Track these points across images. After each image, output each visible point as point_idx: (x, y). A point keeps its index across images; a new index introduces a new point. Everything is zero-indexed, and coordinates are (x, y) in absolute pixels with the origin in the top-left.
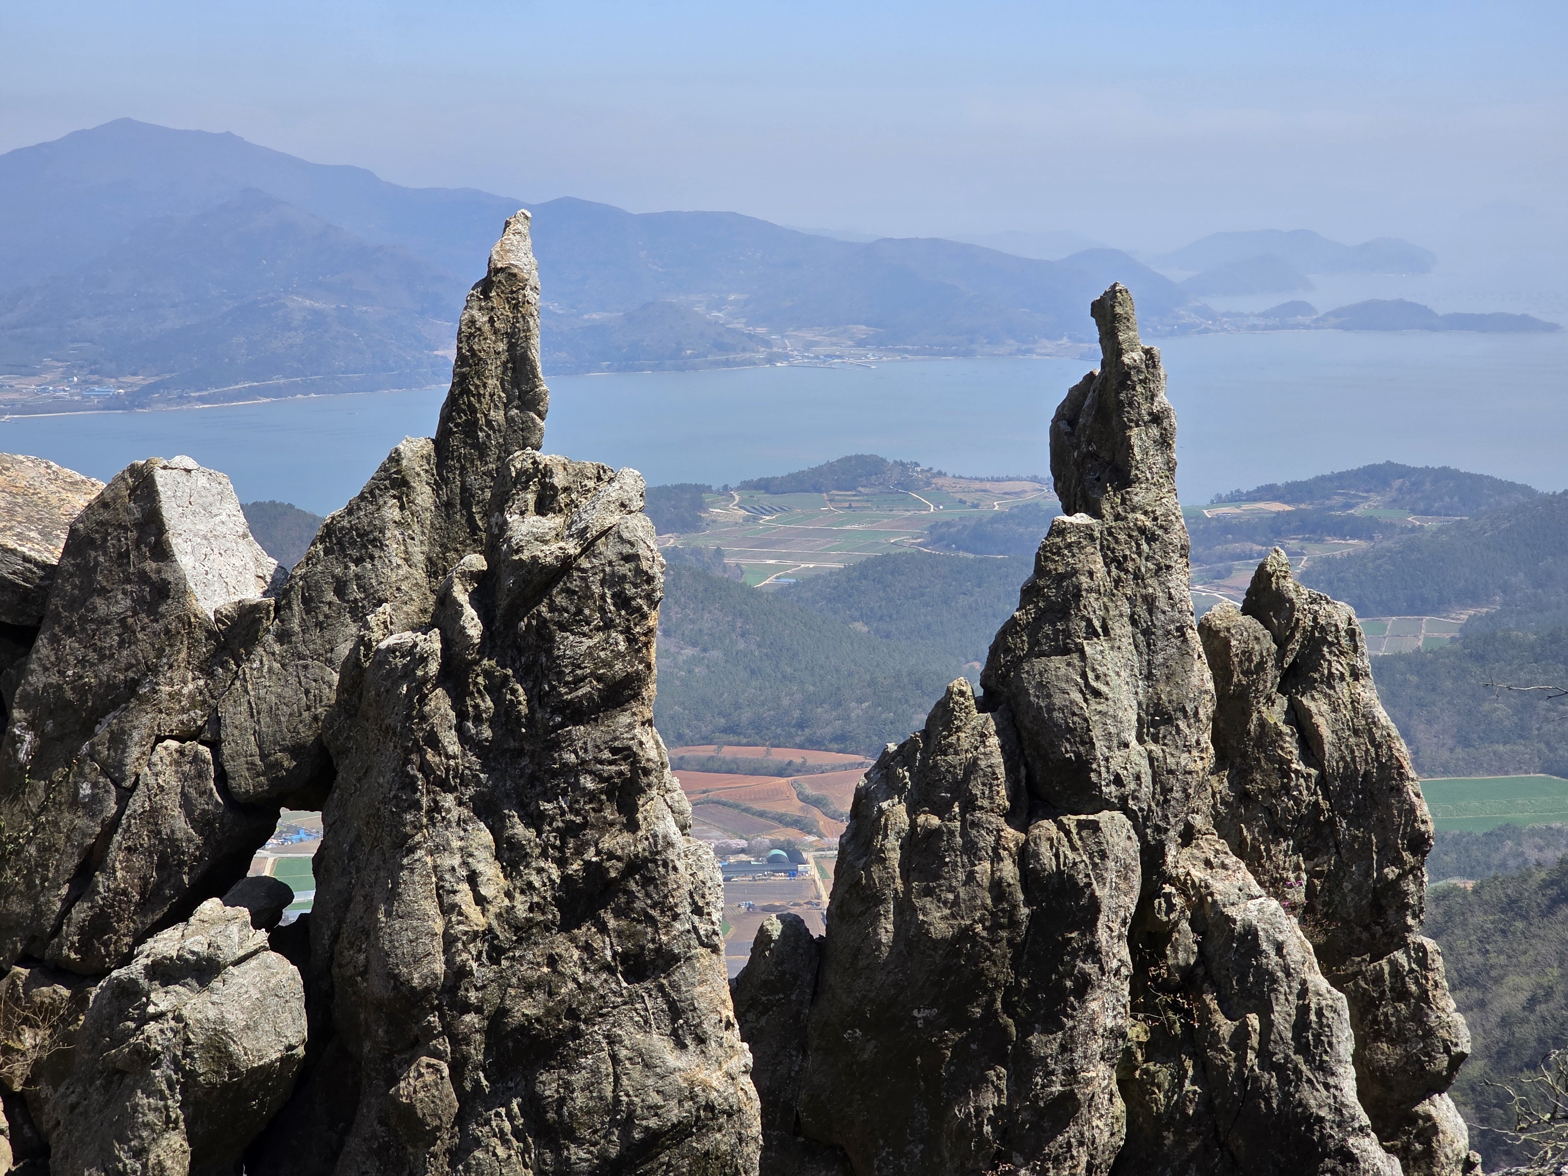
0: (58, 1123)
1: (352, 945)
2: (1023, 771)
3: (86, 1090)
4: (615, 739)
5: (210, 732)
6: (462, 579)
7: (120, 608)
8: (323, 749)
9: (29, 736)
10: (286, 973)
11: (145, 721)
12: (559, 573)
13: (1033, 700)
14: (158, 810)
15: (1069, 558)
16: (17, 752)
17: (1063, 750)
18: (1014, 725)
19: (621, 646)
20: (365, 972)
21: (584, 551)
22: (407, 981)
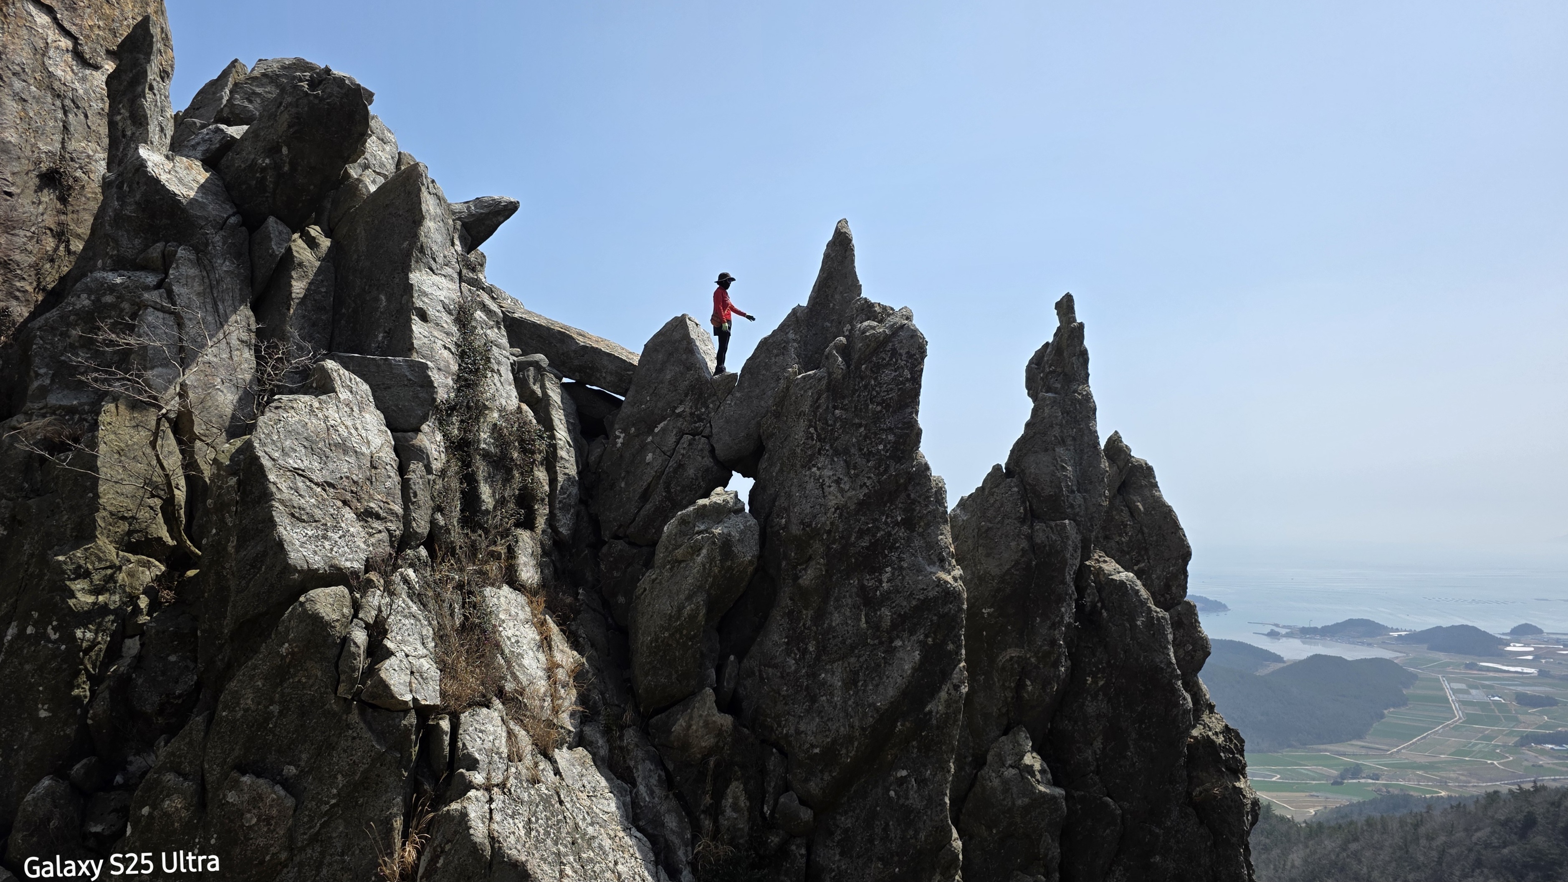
0: (645, 590)
1: (778, 516)
2: (1028, 504)
3: (661, 571)
4: (904, 418)
5: (707, 432)
6: (836, 347)
7: (668, 377)
8: (760, 437)
9: (622, 435)
10: (752, 521)
11: (679, 424)
12: (881, 343)
13: (1033, 471)
14: (682, 465)
15: (1047, 410)
16: (616, 443)
17: (1048, 491)
18: (1023, 483)
19: (909, 376)
20: (785, 528)
21: (893, 334)
22: (810, 525)
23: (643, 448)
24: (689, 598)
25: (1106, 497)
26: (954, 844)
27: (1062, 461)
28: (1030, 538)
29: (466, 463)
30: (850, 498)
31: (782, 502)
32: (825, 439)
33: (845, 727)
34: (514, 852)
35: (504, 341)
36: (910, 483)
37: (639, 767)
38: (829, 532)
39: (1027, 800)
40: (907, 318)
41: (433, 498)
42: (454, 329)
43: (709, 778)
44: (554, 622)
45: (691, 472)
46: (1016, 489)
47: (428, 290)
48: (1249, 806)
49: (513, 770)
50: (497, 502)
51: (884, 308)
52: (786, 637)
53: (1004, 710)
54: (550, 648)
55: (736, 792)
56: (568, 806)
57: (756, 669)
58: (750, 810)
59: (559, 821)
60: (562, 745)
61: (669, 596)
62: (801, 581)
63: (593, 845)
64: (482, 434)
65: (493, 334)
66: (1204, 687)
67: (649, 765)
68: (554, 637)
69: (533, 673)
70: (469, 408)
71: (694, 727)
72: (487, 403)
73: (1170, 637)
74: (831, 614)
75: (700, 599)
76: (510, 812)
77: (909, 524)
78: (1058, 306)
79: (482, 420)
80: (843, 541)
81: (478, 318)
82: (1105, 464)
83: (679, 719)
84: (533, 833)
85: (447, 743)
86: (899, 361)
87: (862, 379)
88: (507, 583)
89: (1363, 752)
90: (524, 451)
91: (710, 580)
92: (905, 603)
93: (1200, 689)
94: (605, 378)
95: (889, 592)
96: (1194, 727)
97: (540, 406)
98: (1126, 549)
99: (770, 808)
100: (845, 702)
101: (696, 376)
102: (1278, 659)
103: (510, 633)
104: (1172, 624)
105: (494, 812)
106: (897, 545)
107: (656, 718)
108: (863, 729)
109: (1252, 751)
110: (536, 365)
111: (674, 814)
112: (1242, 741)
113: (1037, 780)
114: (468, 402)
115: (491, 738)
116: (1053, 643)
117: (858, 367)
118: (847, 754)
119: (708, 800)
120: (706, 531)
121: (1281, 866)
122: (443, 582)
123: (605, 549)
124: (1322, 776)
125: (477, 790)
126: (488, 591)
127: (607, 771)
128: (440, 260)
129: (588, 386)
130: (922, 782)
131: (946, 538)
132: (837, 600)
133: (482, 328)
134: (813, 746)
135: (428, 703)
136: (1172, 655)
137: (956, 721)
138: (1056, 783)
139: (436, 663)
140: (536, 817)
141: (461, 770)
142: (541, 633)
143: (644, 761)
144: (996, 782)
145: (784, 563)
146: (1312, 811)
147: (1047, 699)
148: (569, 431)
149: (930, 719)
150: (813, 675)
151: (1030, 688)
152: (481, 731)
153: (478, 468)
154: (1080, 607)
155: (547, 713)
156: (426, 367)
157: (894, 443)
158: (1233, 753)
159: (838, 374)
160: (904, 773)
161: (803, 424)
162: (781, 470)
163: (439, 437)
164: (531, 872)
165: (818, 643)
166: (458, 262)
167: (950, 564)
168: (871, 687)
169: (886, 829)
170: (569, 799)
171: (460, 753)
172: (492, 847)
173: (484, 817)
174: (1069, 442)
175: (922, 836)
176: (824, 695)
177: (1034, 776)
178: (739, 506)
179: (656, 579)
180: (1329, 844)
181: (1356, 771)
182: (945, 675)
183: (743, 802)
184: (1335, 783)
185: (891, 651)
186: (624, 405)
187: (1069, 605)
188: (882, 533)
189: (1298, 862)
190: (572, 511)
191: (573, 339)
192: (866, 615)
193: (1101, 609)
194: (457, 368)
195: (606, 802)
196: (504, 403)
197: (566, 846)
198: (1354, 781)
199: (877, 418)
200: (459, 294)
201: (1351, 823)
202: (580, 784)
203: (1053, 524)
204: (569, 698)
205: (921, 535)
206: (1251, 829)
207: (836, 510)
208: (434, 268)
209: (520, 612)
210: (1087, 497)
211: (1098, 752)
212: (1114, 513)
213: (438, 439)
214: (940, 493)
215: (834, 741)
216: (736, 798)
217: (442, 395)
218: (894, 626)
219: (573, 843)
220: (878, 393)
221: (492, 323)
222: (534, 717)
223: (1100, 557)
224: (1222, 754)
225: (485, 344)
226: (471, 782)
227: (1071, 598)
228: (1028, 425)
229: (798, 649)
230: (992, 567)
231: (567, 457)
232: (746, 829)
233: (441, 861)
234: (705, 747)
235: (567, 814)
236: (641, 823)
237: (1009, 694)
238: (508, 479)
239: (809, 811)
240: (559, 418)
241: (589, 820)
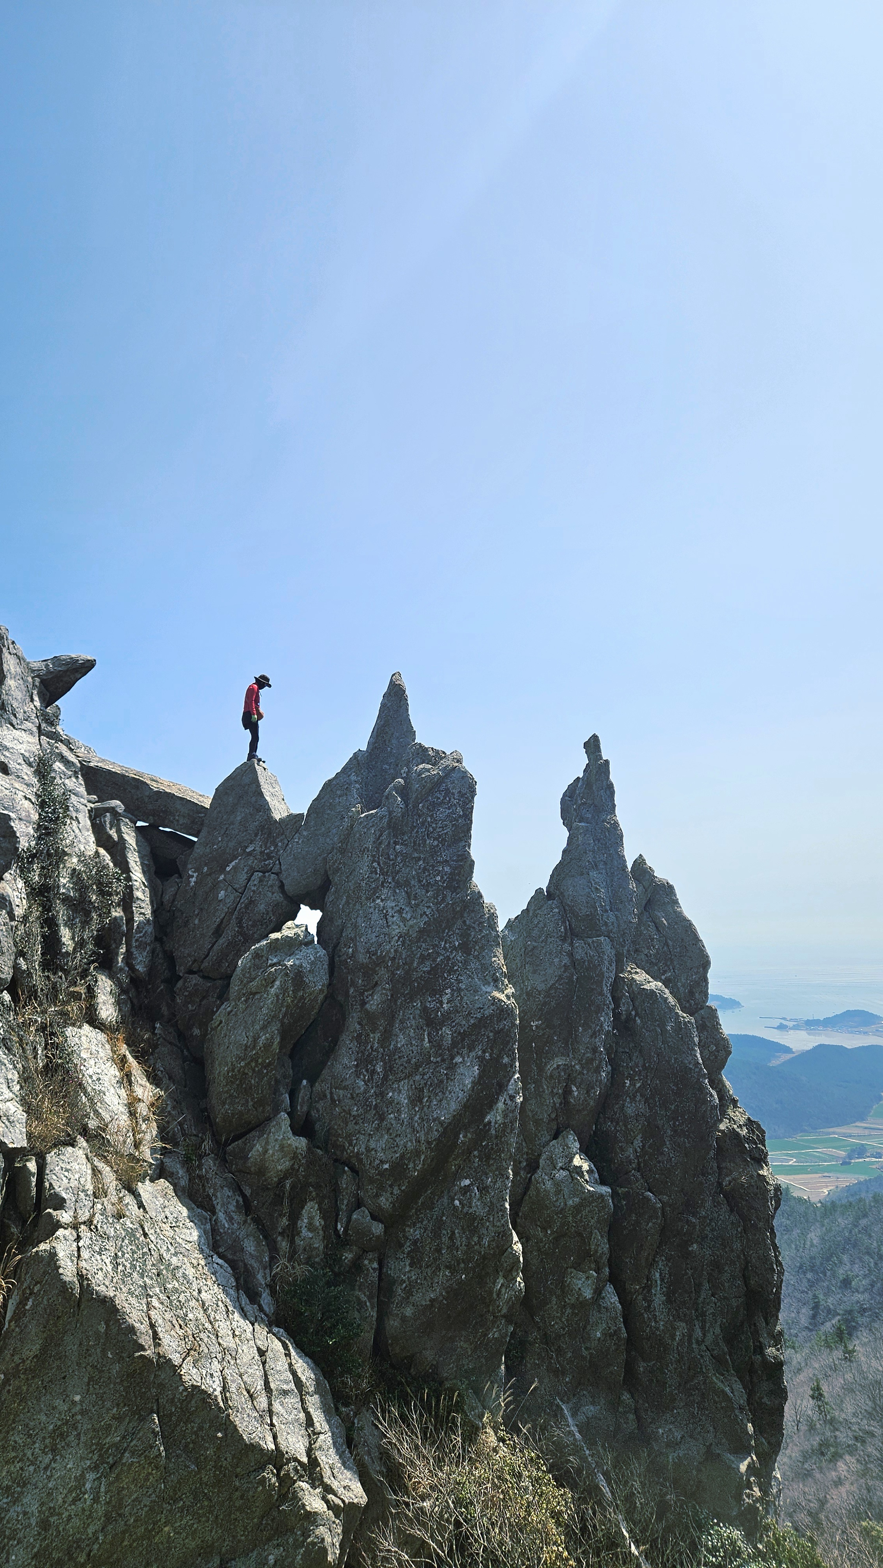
0: (221, 1022)
1: (345, 945)
2: (568, 923)
3: (236, 1004)
4: (458, 851)
5: (276, 869)
6: (395, 788)
7: (239, 818)
8: (326, 872)
9: (195, 875)
10: (322, 952)
11: (250, 863)
12: (437, 783)
13: (571, 893)
14: (253, 901)
15: (580, 838)
16: (190, 882)
17: (584, 911)
18: (562, 905)
19: (461, 813)
20: (353, 956)
21: (446, 775)
22: (375, 954)
23: (215, 886)
24: (264, 1028)
25: (635, 915)
26: (515, 1247)
27: (596, 883)
28: (571, 955)
29: (47, 907)
30: (411, 926)
31: (349, 932)
32: (387, 872)
33: (412, 1143)
34: (102, 1288)
35: (82, 790)
36: (465, 910)
37: (219, 1194)
38: (393, 959)
39: (577, 1200)
40: (458, 761)
41: (15, 944)
42: (35, 780)
43: (286, 1201)
44: (132, 1056)
45: (262, 907)
46: (557, 910)
47: (8, 744)
48: (772, 1192)
49: (99, 1206)
50: (76, 944)
51: (437, 752)
52: (356, 1060)
53: (553, 1116)
54: (130, 1083)
55: (311, 1212)
56: (153, 1238)
57: (328, 1092)
58: (325, 1228)
59: (144, 1254)
60: (144, 1178)
61: (245, 1027)
62: (368, 1006)
63: (177, 1275)
64: (62, 880)
65: (71, 783)
66: (727, 1083)
67: (227, 1192)
68: (134, 1072)
69: (115, 1109)
70: (49, 855)
71: (271, 1152)
72: (66, 850)
73: (696, 1039)
74: (397, 1036)
75: (275, 1028)
76: (97, 1249)
77: (465, 948)
78: (586, 745)
79: (61, 866)
80: (407, 967)
81: (56, 768)
82: (633, 885)
83: (255, 1145)
84: (120, 1268)
85: (34, 1184)
86: (452, 800)
87: (420, 816)
88: (87, 1022)
89: (867, 1132)
90: (102, 893)
91: (284, 1009)
92: (464, 1022)
93: (724, 1086)
94: (178, 821)
95: (449, 1012)
96: (721, 1121)
97: (117, 850)
98: (654, 961)
99: (344, 1225)
100: (412, 1119)
101: (265, 817)
102: (788, 1050)
103: (90, 1071)
104: (697, 1027)
105: (82, 1250)
106: (455, 968)
107: (233, 1145)
108: (429, 1143)
109: (770, 1138)
110: (112, 810)
111: (251, 1238)
112: (763, 1132)
113: (586, 1180)
114: (49, 849)
115: (77, 1176)
116: (595, 1050)
117: (415, 806)
118: (414, 1167)
119: (285, 1221)
120: (278, 963)
121: (802, 1245)
122: (26, 1025)
123: (180, 984)
124: (833, 1158)
125: (65, 1229)
126: (69, 1031)
127: (187, 1200)
128: (20, 716)
129: (161, 828)
130: (484, 1190)
131: (499, 959)
132: (402, 1022)
133: (61, 778)
134: (382, 1162)
135: (15, 1146)
136: (699, 1056)
137: (512, 1130)
138: (603, 1182)
139: (22, 1105)
140: (122, 1252)
141: (48, 1210)
142: (121, 1069)
143: (222, 1188)
144: (549, 1184)
145: (352, 990)
146: (826, 1191)
147: (592, 1103)
148: (144, 872)
149: (490, 1129)
150: (382, 1095)
151: (576, 1094)
152: (67, 1170)
153: (58, 912)
154: (616, 1016)
155: (129, 1148)
156: (8, 818)
157: (450, 874)
158: (756, 1144)
159: (398, 812)
160: (467, 1182)
161: (367, 859)
162: (347, 903)
163: (20, 884)
164: (119, 1307)
165: (385, 1064)
166: (37, 717)
167: (503, 984)
168: (435, 1103)
169: (452, 1238)
170: (152, 1231)
171: (47, 1194)
172: (81, 1285)
173: (72, 1255)
174: (601, 866)
175: (486, 1241)
176: (392, 1112)
177: (582, 1176)
178: (309, 938)
179: (231, 1011)
180: (842, 1222)
181: (861, 1151)
182: (502, 1087)
183: (318, 1222)
184: (844, 1163)
185: (452, 1067)
186: (196, 846)
187: (607, 1014)
188: (442, 957)
189: (816, 1241)
190: (148, 948)
191: (147, 785)
192: (429, 1035)
193: (635, 1017)
194: (37, 817)
195: (188, 1231)
196: (82, 849)
197: (152, 1279)
198: (860, 1160)
199: (434, 851)
200: (39, 747)
201: (860, 1200)
202: (163, 1215)
203: (590, 940)
204: (150, 1132)
205: (477, 957)
206: (775, 1213)
207: (399, 938)
208: (15, 723)
209: (100, 1050)
210: (619, 915)
211: (639, 1150)
212: (642, 928)
213: (20, 887)
214: (493, 917)
215: (402, 1156)
216: (311, 1218)
217: (24, 844)
218: (454, 1044)
219: (158, 1275)
220: (434, 829)
221: (70, 773)
222: (117, 1153)
223: (632, 968)
224: (746, 1145)
225: (64, 793)
226: (58, 1221)
227: (608, 1008)
228: (564, 852)
229: (367, 1071)
230: (538, 983)
231: (143, 898)
232: (321, 1248)
233: (30, 1303)
234: (281, 1171)
235: (152, 1246)
236: (220, 1250)
237: (557, 1100)
238: (86, 922)
239: (380, 1225)
240: (134, 860)
241: (173, 1251)
